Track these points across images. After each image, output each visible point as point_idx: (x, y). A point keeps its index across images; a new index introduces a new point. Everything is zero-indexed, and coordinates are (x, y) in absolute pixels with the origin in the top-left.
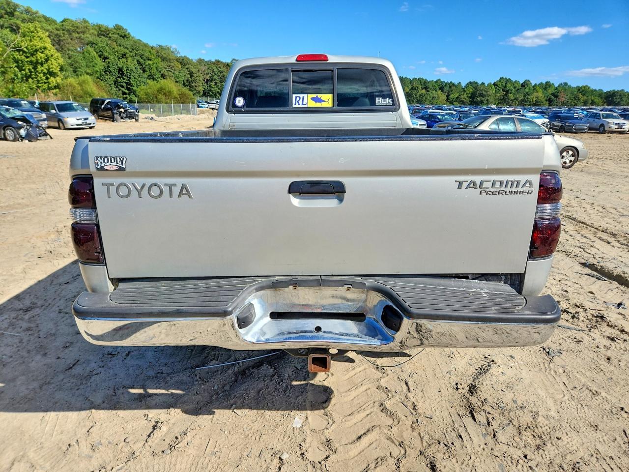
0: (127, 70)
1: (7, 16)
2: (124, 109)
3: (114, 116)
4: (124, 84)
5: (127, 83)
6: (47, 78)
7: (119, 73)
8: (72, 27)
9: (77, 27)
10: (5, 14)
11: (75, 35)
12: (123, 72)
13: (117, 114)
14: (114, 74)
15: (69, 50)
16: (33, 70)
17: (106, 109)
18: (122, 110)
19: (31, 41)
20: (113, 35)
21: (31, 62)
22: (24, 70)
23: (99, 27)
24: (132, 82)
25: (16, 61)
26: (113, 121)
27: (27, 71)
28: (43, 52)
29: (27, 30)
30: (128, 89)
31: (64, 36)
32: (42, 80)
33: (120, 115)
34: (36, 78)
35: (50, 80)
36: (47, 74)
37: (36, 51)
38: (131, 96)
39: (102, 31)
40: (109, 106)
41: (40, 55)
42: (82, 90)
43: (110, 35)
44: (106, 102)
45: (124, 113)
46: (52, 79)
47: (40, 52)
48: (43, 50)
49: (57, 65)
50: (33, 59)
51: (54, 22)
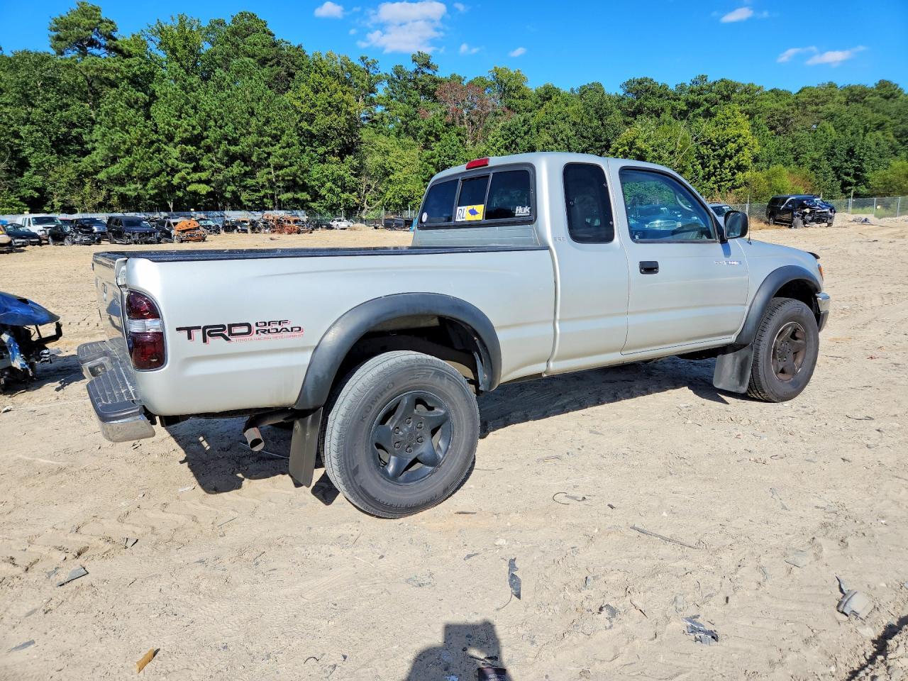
0: (861, 148)
1: (722, 101)
2: (810, 208)
3: (793, 220)
4: (852, 171)
5: (856, 169)
6: (734, 174)
7: (848, 154)
8: (809, 97)
9: (817, 97)
10: (720, 99)
11: (811, 108)
12: (853, 152)
13: (798, 216)
14: (839, 157)
15: (795, 130)
16: (718, 166)
17: (787, 210)
18: (808, 210)
19: (724, 129)
20: (871, 98)
21: (719, 155)
22: (708, 167)
23: (851, 89)
24: (865, 166)
25: (701, 157)
26: (790, 227)
27: (711, 167)
28: (735, 141)
29: (723, 116)
30: (856, 177)
31: (793, 113)
32: (726, 177)
33: (803, 218)
34: (720, 175)
35: (737, 176)
36: (734, 169)
37: (728, 141)
38: (858, 187)
39: (854, 95)
40: (790, 206)
41: (731, 147)
42: (770, 185)
43: (867, 98)
44: (788, 201)
45: (810, 214)
46: (740, 175)
47: (733, 142)
48: (736, 138)
49: (750, 155)
50: (721, 152)
51: (788, 94)
